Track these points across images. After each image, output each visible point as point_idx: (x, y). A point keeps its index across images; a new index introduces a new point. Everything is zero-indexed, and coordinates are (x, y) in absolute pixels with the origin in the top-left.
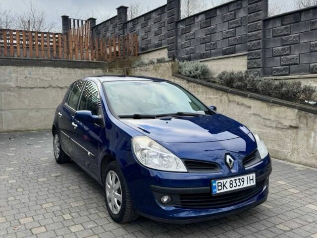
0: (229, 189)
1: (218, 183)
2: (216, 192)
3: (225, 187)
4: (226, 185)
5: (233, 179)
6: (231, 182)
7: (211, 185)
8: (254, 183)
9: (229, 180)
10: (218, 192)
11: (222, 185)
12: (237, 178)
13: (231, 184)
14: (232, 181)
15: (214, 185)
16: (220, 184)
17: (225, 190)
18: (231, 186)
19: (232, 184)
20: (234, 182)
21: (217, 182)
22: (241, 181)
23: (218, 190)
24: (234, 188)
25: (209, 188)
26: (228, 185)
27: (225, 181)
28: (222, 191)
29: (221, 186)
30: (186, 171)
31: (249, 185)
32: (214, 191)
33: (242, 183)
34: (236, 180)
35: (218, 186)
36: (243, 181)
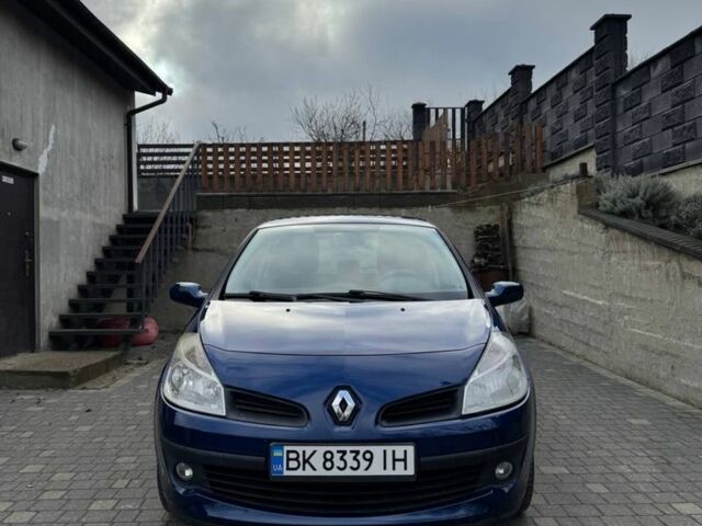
0: (321, 472)
1: (288, 452)
2: (282, 472)
3: (307, 465)
4: (311, 460)
5: (334, 449)
6: (328, 456)
7: (267, 454)
8: (411, 471)
9: (321, 450)
10: (286, 473)
11: (301, 459)
12: (348, 448)
13: (326, 460)
14: (331, 453)
15: (277, 453)
16: (293, 456)
17: (309, 472)
18: (328, 465)
19: (331, 460)
20: (337, 456)
21: (286, 448)
22: (360, 457)
23: (288, 469)
24: (335, 472)
25: (262, 459)
26: (317, 460)
27: (309, 449)
28: (300, 472)
29: (297, 459)
30: (224, 414)
31: (389, 472)
32: (275, 468)
33: (364, 464)
34: (344, 453)
35: (288, 459)
36: (371, 460)
